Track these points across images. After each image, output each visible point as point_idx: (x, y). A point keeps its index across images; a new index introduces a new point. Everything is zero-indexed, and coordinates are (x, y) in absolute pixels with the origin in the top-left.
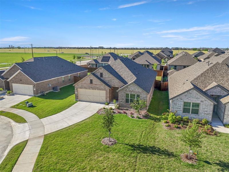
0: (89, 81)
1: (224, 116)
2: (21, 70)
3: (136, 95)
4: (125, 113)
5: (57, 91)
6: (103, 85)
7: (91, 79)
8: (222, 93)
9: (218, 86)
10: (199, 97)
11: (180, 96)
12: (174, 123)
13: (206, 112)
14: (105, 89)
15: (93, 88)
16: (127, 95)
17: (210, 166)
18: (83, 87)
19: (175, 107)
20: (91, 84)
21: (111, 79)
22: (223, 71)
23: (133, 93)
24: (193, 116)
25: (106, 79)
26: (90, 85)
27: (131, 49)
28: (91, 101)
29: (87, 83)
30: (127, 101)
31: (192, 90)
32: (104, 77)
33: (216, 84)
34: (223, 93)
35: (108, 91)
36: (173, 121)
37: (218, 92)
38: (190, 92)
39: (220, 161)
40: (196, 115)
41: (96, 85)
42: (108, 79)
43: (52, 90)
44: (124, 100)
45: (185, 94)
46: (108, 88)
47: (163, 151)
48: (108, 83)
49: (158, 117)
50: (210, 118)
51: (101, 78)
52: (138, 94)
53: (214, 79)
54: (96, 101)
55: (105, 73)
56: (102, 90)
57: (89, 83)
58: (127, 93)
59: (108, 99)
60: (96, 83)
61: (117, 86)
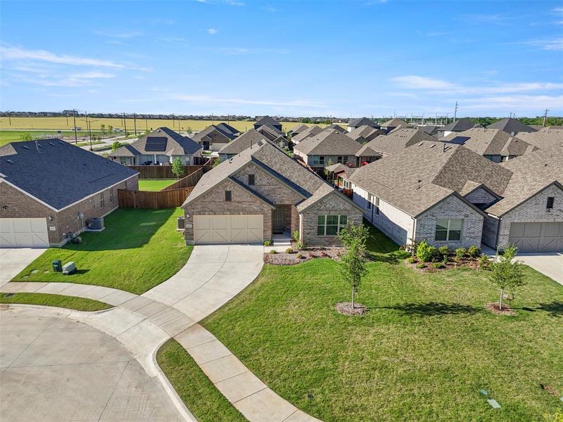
0: (223, 196)
1: (497, 237)
2: (4, 178)
3: (339, 216)
4: (327, 255)
5: (100, 231)
6: (258, 202)
7: (228, 190)
8: (487, 198)
9: (482, 187)
10: (462, 208)
11: (432, 210)
12: (429, 260)
13: (472, 235)
14: (262, 212)
15: (232, 212)
16: (321, 219)
17: (534, 313)
18: (207, 209)
19: (422, 231)
20: (228, 202)
21: (273, 187)
22: (475, 161)
23: (333, 213)
24: (453, 243)
25: (263, 188)
26: (226, 205)
27: (160, 118)
28: (226, 242)
29: (218, 200)
30: (320, 231)
31: (451, 197)
32: (258, 184)
33: (477, 184)
34: (489, 199)
35: (270, 214)
36: (427, 258)
37: (482, 198)
38: (448, 200)
39: (541, 304)
40: (456, 241)
41: (241, 202)
42: (267, 188)
43: (84, 229)
44: (315, 230)
45: (440, 205)
46: (268, 208)
47: (453, 307)
48: (267, 197)
49: (387, 255)
50: (477, 244)
51: (251, 187)
52: (343, 213)
53: (466, 176)
54: (238, 239)
55: (260, 175)
56: (255, 212)
57: (222, 200)
58: (321, 213)
59: (269, 233)
60: (239, 199)
61: (287, 203)
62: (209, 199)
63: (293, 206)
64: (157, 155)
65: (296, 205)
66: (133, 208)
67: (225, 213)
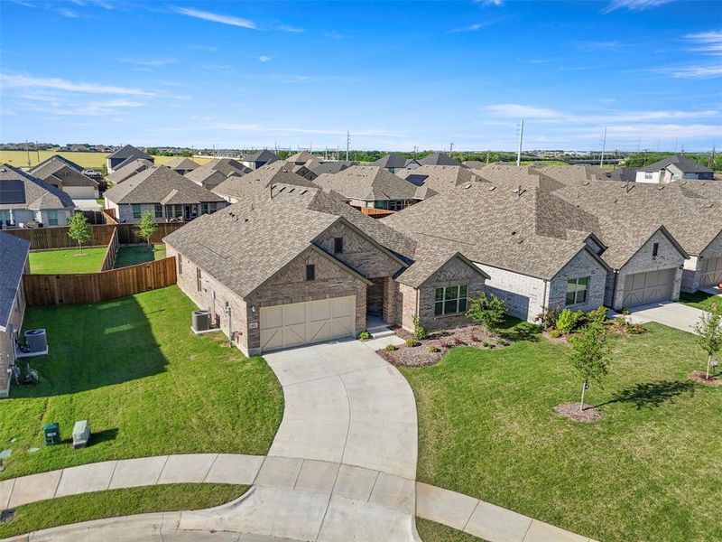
0: (303, 274)
3: (459, 286)
4: (460, 342)
6: (350, 277)
7: (310, 262)
9: (592, 237)
10: (589, 263)
14: (354, 291)
15: (315, 296)
16: (439, 291)
18: (280, 296)
19: (554, 296)
20: (309, 282)
23: (453, 284)
25: (354, 257)
26: (308, 287)
29: (295, 280)
30: (438, 312)
32: (347, 251)
33: (584, 233)
35: (364, 293)
36: (572, 328)
38: (579, 255)
40: (583, 303)
41: (327, 280)
42: (358, 256)
44: (433, 310)
45: (572, 261)
46: (362, 285)
52: (464, 283)
54: (321, 336)
55: (350, 238)
56: (345, 293)
57: (302, 280)
58: (439, 286)
59: (363, 320)
60: (325, 276)
61: (383, 274)
62: (284, 280)
63: (390, 279)
64: (13, 210)
65: (394, 277)
66: (54, 303)
67: (306, 298)
